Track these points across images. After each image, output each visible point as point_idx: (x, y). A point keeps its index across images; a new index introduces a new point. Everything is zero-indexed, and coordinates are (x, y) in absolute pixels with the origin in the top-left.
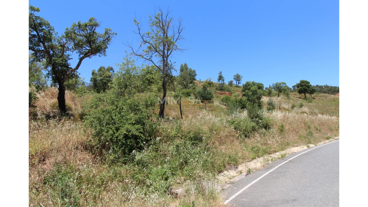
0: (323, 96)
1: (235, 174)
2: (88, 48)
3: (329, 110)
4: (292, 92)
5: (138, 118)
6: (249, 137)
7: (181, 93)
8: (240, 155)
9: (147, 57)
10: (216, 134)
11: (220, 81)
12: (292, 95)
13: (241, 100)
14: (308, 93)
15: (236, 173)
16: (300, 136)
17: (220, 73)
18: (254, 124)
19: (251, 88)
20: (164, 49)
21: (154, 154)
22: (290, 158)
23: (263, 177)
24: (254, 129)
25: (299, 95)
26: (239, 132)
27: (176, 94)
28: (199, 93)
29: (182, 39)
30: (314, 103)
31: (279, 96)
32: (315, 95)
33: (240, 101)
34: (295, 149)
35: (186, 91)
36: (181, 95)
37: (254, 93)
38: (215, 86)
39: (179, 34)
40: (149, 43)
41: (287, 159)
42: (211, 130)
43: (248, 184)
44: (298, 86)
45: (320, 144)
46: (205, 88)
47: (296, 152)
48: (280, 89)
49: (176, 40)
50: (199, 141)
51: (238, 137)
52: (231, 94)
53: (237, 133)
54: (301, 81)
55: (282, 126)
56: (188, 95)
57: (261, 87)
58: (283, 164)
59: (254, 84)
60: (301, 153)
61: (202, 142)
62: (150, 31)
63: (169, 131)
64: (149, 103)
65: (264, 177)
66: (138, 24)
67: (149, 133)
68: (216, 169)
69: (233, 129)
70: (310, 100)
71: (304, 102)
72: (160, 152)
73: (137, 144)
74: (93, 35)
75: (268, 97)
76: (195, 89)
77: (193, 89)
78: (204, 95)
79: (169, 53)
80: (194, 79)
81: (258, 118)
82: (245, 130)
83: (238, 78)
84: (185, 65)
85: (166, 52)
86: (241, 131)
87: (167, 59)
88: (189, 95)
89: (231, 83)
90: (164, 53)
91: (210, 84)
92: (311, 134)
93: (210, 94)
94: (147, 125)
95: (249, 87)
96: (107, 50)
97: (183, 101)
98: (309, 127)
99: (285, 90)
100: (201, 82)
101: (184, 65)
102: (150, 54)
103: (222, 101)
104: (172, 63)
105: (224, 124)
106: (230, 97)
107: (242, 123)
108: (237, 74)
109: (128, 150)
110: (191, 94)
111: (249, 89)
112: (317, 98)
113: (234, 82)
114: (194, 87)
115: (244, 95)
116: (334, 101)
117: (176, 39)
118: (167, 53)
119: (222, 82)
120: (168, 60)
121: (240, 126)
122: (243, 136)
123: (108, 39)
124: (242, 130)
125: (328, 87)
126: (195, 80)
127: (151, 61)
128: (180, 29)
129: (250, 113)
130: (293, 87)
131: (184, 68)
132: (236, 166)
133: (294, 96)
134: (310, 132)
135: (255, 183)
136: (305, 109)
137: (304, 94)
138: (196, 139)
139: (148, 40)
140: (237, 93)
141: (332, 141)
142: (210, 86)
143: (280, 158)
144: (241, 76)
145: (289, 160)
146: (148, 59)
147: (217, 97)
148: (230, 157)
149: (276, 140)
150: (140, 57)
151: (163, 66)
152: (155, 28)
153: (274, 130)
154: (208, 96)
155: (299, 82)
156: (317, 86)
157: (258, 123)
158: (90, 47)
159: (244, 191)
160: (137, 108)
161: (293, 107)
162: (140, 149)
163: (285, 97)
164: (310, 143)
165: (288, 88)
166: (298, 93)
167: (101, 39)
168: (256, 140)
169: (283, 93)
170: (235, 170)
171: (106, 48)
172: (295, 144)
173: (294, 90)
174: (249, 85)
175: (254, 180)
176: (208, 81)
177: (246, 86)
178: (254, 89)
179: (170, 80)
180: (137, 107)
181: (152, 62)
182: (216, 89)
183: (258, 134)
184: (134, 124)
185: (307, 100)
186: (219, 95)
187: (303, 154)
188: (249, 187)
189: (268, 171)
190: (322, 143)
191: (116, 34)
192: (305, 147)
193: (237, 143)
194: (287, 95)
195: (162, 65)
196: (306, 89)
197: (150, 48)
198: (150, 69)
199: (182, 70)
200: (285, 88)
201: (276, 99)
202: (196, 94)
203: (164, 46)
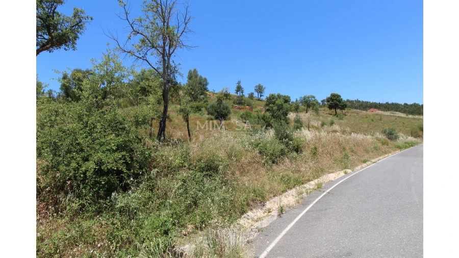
0: (355, 112)
1: (262, 214)
2: (47, 37)
3: (362, 128)
4: (321, 107)
5: (122, 141)
6: (277, 164)
7: (189, 106)
8: (267, 187)
9: (140, 54)
10: (237, 160)
11: (239, 93)
12: (321, 112)
13: (264, 116)
14: (339, 108)
15: (264, 213)
16: (335, 160)
17: (239, 83)
18: (283, 146)
19: (277, 102)
20: (164, 43)
21: (148, 194)
22: (328, 188)
23: (300, 219)
24: (283, 153)
25: (329, 111)
26: (265, 157)
27: (182, 107)
28: (212, 107)
29: (189, 33)
30: (346, 120)
31: (307, 112)
32: (346, 111)
33: (264, 118)
34: (332, 176)
35: (195, 104)
36: (189, 109)
37: (280, 107)
38: (233, 99)
39: (185, 25)
40: (142, 34)
41: (324, 190)
42: (230, 156)
43: (282, 231)
44: (328, 100)
45: (357, 168)
46: (220, 100)
47: (333, 180)
48: (309, 104)
49: (182, 33)
50: (214, 172)
51: (264, 164)
52: (251, 109)
53: (263, 159)
54: (332, 94)
55: (316, 148)
56: (198, 109)
57: (287, 100)
58: (321, 198)
59: (279, 96)
60: (339, 181)
61: (217, 173)
62: (144, 17)
63: (170, 159)
64: (140, 120)
65: (301, 217)
66: (125, 5)
67: (139, 163)
68: (237, 210)
69: (258, 154)
70: (341, 117)
71: (335, 120)
72: (158, 190)
73: (121, 182)
74: (53, 16)
75: (295, 112)
76: (207, 102)
77: (205, 102)
78: (219, 110)
79: (171, 51)
80: (206, 89)
81: (287, 139)
82: (272, 154)
83: (260, 89)
84: (195, 70)
85: (167, 48)
86: (268, 156)
87: (169, 59)
88: (200, 110)
89: (251, 96)
90: (164, 50)
91: (227, 96)
92: (346, 157)
93: (227, 108)
94: (136, 152)
95: (273, 100)
96: (77, 41)
97: (192, 118)
98: (344, 149)
99: (314, 105)
100: (214, 93)
101: (192, 71)
102: (143, 50)
103: (242, 117)
104: (177, 64)
105: (247, 146)
106: (251, 112)
107: (268, 145)
108: (259, 85)
109: (105, 191)
110: (202, 109)
111: (274, 103)
112: (349, 114)
113: (256, 95)
114: (205, 99)
115: (268, 110)
116: (367, 118)
117: (182, 31)
118: (169, 51)
119: (241, 94)
120: (171, 61)
121: (266, 149)
122: (270, 162)
123: (79, 25)
124: (269, 154)
125: (360, 101)
126: (207, 91)
127: (146, 60)
128: (187, 18)
129: (277, 133)
130: (322, 101)
131: (192, 76)
132: (262, 203)
133: (324, 111)
134: (346, 155)
135: (291, 228)
136: (336, 127)
137: (334, 110)
138: (210, 169)
139: (141, 29)
140: (259, 108)
141: (370, 164)
142: (227, 99)
143: (316, 189)
144: (264, 87)
145: (328, 191)
146: (140, 58)
147: (235, 112)
148: (255, 191)
149: (309, 165)
150: (129, 54)
151: (164, 68)
152: (150, 14)
153: (306, 153)
154: (223, 111)
155: (329, 96)
156: (348, 101)
157: (287, 144)
158: (50, 34)
159: (278, 243)
160: (121, 127)
161: (323, 125)
162: (126, 188)
163: (314, 113)
164: (346, 167)
165: (317, 102)
166: (328, 109)
167: (68, 25)
168: (285, 167)
169: (311, 108)
170: (262, 209)
171: (76, 38)
172: (331, 170)
173: (324, 105)
174: (273, 98)
175: (289, 224)
176: (224, 92)
177: (270, 99)
178: (280, 103)
179: (174, 88)
180: (121, 124)
181: (148, 61)
182: (234, 103)
183: (288, 159)
184: (114, 151)
185: (337, 116)
186: (238, 110)
187: (342, 182)
188: (284, 236)
189: (304, 209)
190: (359, 167)
191: (92, 19)
192: (342, 174)
193: (263, 171)
194: (317, 111)
195: (161, 67)
196: (337, 104)
197: (143, 41)
198: (146, 73)
199: (190, 78)
200: (315, 102)
201: (304, 116)
202: (208, 109)
203: (164, 40)
